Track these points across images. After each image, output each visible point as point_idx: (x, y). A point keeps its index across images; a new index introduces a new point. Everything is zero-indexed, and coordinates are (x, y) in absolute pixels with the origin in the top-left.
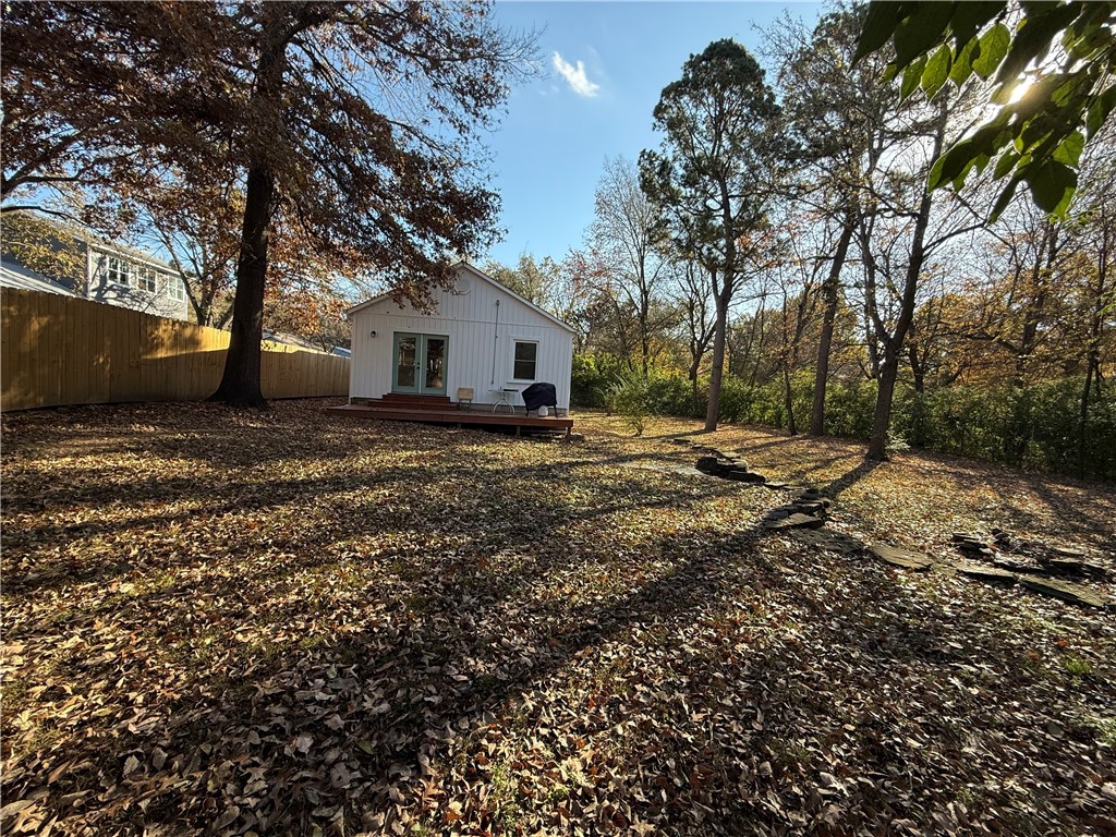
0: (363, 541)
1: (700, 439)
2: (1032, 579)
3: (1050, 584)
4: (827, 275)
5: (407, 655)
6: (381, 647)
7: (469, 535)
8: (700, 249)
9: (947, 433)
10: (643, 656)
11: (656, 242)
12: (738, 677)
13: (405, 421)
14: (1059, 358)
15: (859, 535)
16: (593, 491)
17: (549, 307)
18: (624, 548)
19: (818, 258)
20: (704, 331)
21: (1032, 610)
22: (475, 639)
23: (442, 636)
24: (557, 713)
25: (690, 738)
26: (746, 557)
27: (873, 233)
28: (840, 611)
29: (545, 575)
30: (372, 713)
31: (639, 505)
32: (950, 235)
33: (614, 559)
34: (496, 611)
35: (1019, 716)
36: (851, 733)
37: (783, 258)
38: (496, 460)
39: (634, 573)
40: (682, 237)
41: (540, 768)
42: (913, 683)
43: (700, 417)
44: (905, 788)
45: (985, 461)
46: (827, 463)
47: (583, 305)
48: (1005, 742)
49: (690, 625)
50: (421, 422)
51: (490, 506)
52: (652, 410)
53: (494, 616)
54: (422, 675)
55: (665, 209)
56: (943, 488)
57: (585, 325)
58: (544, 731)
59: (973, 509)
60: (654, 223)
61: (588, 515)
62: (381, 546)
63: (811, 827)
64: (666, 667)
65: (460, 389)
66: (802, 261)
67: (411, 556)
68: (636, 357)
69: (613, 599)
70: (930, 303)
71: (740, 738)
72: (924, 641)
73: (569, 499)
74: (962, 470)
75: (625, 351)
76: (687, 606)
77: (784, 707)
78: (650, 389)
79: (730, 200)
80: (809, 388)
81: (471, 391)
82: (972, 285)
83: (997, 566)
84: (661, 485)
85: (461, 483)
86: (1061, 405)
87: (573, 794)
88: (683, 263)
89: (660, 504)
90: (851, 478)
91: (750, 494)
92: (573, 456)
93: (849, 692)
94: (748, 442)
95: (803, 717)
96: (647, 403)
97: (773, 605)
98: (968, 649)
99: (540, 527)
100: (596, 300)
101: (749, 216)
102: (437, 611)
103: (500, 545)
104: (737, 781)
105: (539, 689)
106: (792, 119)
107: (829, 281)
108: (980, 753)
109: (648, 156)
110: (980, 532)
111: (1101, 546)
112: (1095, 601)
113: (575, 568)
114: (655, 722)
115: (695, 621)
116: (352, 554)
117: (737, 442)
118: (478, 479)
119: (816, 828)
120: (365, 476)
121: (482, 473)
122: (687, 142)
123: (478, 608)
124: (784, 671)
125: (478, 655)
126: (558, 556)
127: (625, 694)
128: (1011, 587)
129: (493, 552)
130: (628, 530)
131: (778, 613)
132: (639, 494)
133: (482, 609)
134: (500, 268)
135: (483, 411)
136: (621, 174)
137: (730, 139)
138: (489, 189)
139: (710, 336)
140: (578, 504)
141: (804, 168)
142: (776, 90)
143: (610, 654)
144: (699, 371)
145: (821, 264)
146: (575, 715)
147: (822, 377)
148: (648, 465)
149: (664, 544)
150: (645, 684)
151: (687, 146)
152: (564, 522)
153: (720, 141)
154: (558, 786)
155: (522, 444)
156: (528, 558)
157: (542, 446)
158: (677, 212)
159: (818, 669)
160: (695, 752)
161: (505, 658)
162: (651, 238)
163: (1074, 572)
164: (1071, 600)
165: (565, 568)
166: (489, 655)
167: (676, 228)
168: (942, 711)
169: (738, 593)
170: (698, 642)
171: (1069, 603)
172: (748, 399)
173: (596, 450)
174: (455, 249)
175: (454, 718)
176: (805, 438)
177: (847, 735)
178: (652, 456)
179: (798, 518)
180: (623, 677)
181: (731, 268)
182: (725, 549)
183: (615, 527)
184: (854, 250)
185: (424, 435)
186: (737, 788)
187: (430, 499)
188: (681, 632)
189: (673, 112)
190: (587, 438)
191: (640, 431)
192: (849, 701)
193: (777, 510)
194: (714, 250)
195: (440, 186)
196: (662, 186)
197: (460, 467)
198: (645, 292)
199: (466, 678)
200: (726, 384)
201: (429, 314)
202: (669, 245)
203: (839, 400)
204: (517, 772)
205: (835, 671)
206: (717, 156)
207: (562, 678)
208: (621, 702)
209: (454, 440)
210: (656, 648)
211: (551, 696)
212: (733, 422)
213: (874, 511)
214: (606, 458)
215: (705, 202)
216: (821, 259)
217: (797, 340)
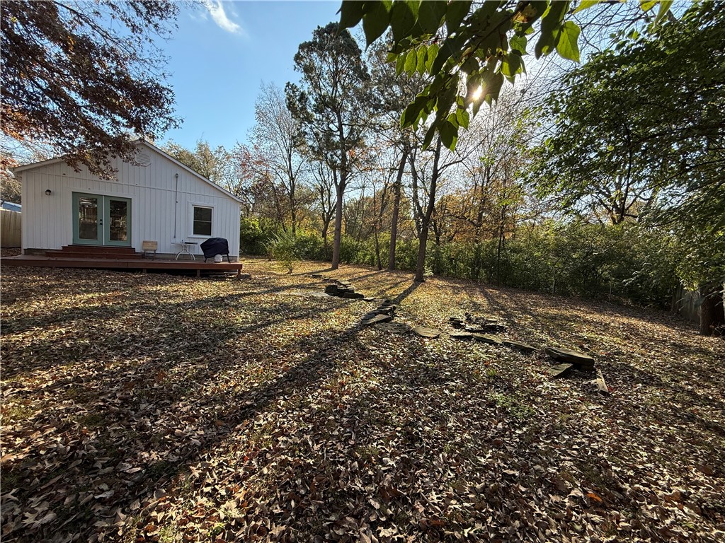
0: (31, 376)
1: (328, 274)
2: (478, 335)
3: (484, 337)
4: (395, 179)
5: (77, 466)
6: (48, 465)
7: (148, 356)
8: (326, 154)
9: (449, 266)
10: (284, 417)
11: (298, 146)
12: (342, 416)
13: (88, 268)
14: (491, 230)
15: (409, 323)
16: (255, 313)
17: (223, 183)
18: (275, 348)
19: (391, 169)
20: (330, 207)
21: (478, 350)
22: (151, 436)
23: (117, 441)
24: (220, 473)
25: (311, 461)
26: (351, 343)
27: (417, 158)
28: (397, 366)
29: (215, 376)
30: (34, 526)
31: (287, 319)
32: (450, 164)
33: (268, 357)
34: (171, 411)
35: (470, 402)
36: (399, 432)
37: (373, 167)
38: (178, 296)
39: (281, 364)
40: (315, 145)
41: (202, 517)
42: (429, 397)
43: (329, 260)
44: (421, 453)
45: (464, 279)
46: (396, 285)
47: (249, 183)
48: (464, 416)
49: (316, 391)
50: (105, 269)
51: (171, 331)
52: (298, 256)
53: (169, 415)
54: (94, 478)
55: (303, 125)
56: (447, 294)
57: (251, 198)
58: (207, 490)
59: (459, 304)
60: (297, 133)
61: (251, 329)
62: (53, 378)
63: (377, 492)
64: (300, 421)
65: (144, 242)
66: (383, 169)
67: (88, 381)
68: (288, 222)
69: (266, 384)
70: (442, 199)
71: (342, 452)
72: (434, 374)
73: (237, 320)
74: (455, 285)
75: (280, 217)
76: (315, 380)
77: (367, 427)
78: (297, 243)
79: (343, 126)
80: (388, 243)
81: (156, 244)
82: (458, 192)
83: (467, 330)
84: (303, 305)
85: (144, 316)
86: (491, 252)
87: (228, 527)
88: (316, 163)
89: (302, 317)
90: (407, 292)
91: (355, 305)
92: (242, 289)
93: (400, 410)
94: (356, 275)
95: (377, 430)
96: (295, 252)
97: (364, 368)
98: (453, 375)
99: (213, 342)
100: (258, 181)
101: (354, 138)
102: (113, 422)
103: (178, 359)
104: (339, 479)
105: (205, 460)
106: (376, 84)
107: (396, 182)
108: (454, 424)
109: (291, 87)
110: (461, 317)
111: (503, 316)
112: (500, 342)
113: (240, 367)
114: (290, 459)
115: (319, 387)
116: (17, 390)
117: (350, 275)
118: (160, 311)
119: (379, 490)
120: (38, 319)
121: (164, 307)
122: (316, 83)
123: (155, 411)
124: (368, 406)
125: (152, 448)
126: (226, 361)
127: (271, 446)
128: (470, 340)
129: (171, 366)
130: (279, 336)
131: (367, 373)
132: (288, 312)
133: (159, 411)
134: (180, 149)
135: (168, 259)
136: (273, 95)
137: (342, 88)
138: (163, 84)
139: (334, 210)
140: (244, 323)
141: (382, 115)
142: (368, 64)
143: (261, 421)
144: (328, 231)
145: (393, 172)
146: (234, 470)
147: (394, 237)
148: (295, 292)
149: (302, 342)
150: (285, 436)
151: (316, 87)
152: (232, 337)
153: (337, 87)
154: (217, 525)
155: (201, 283)
156: (201, 366)
157: (218, 283)
158: (311, 128)
159: (385, 401)
160: (314, 470)
161: (177, 444)
162: (295, 143)
163: (493, 329)
164: (491, 343)
165: (230, 369)
166: (163, 445)
167: (310, 138)
168: (440, 408)
169: (345, 366)
170: (321, 400)
171: (490, 344)
172: (356, 250)
173: (260, 285)
174: (134, 128)
175: (125, 505)
176: (386, 271)
177: (397, 433)
178: (298, 287)
179: (380, 317)
180: (270, 435)
181: (345, 169)
182: (339, 340)
183: (270, 335)
184: (408, 167)
185: (108, 279)
186: (338, 483)
187: (112, 332)
188: (310, 397)
189: (307, 62)
190: (253, 277)
191: (291, 270)
192: (399, 415)
193: (369, 314)
194: (334, 156)
195: (113, 72)
196: (301, 109)
197: (143, 303)
198: (292, 179)
199: (139, 469)
200: (344, 240)
201: (108, 179)
202: (307, 150)
203: (402, 250)
204: (183, 527)
205: (394, 400)
206: (335, 97)
207: (224, 447)
208: (268, 452)
209: (138, 282)
210: (293, 410)
211: (214, 462)
212: (348, 264)
213: (417, 309)
214: (266, 289)
215: (328, 125)
216: (392, 170)
217: (381, 215)
